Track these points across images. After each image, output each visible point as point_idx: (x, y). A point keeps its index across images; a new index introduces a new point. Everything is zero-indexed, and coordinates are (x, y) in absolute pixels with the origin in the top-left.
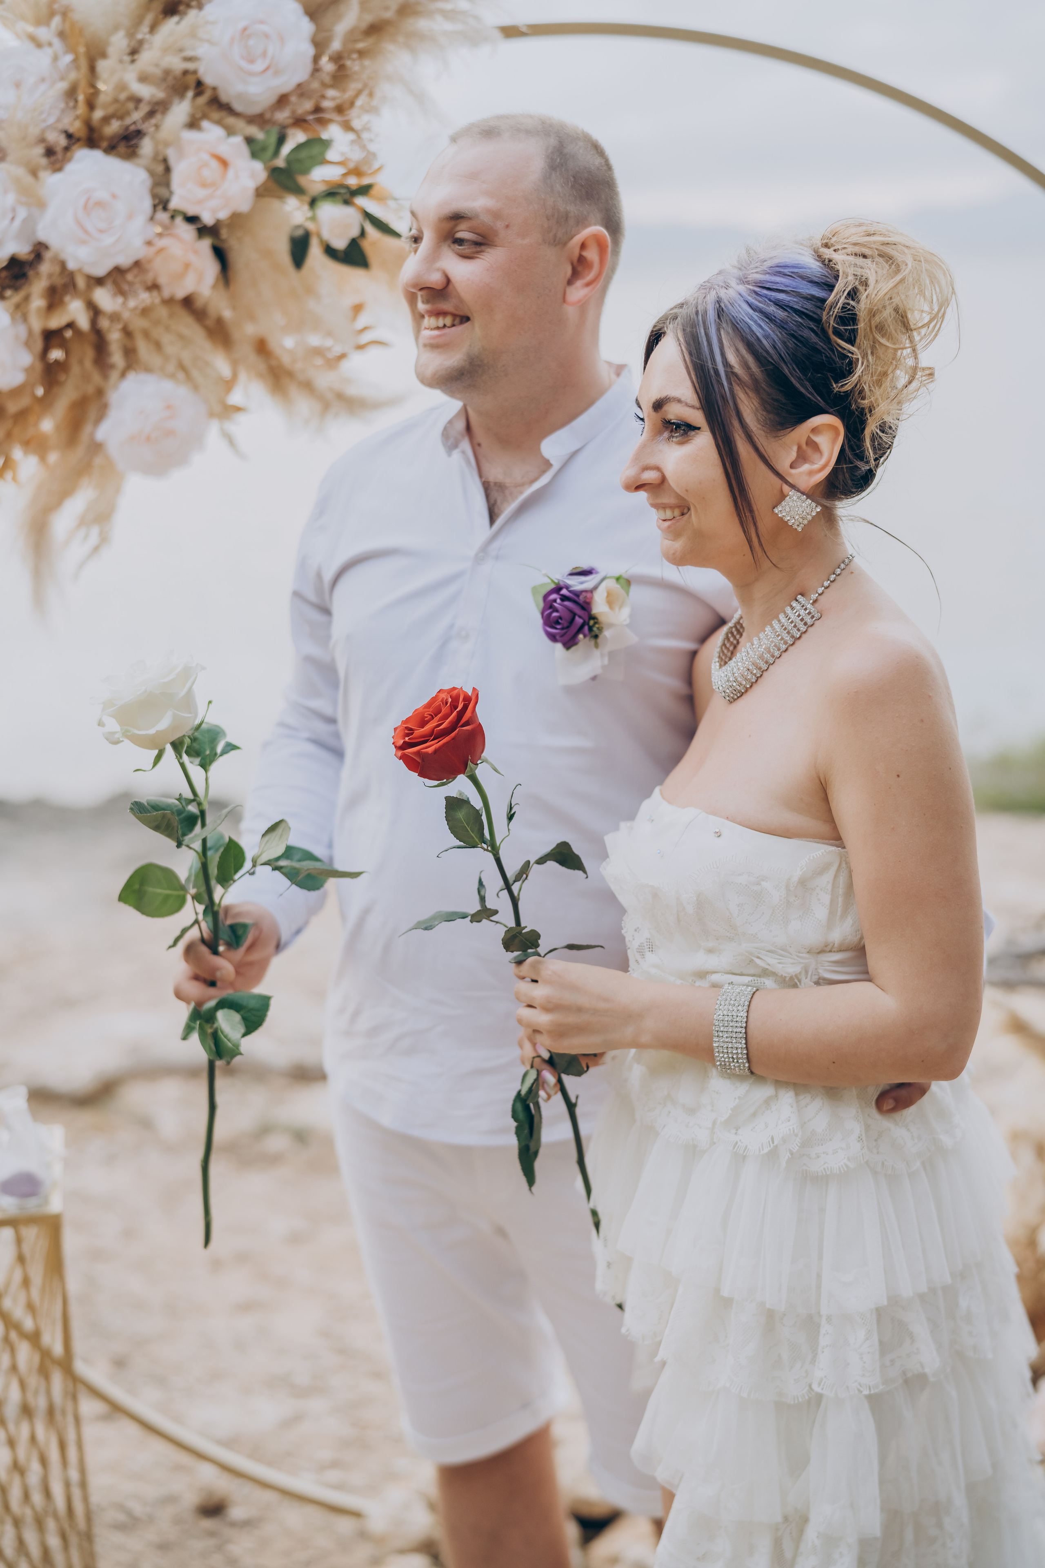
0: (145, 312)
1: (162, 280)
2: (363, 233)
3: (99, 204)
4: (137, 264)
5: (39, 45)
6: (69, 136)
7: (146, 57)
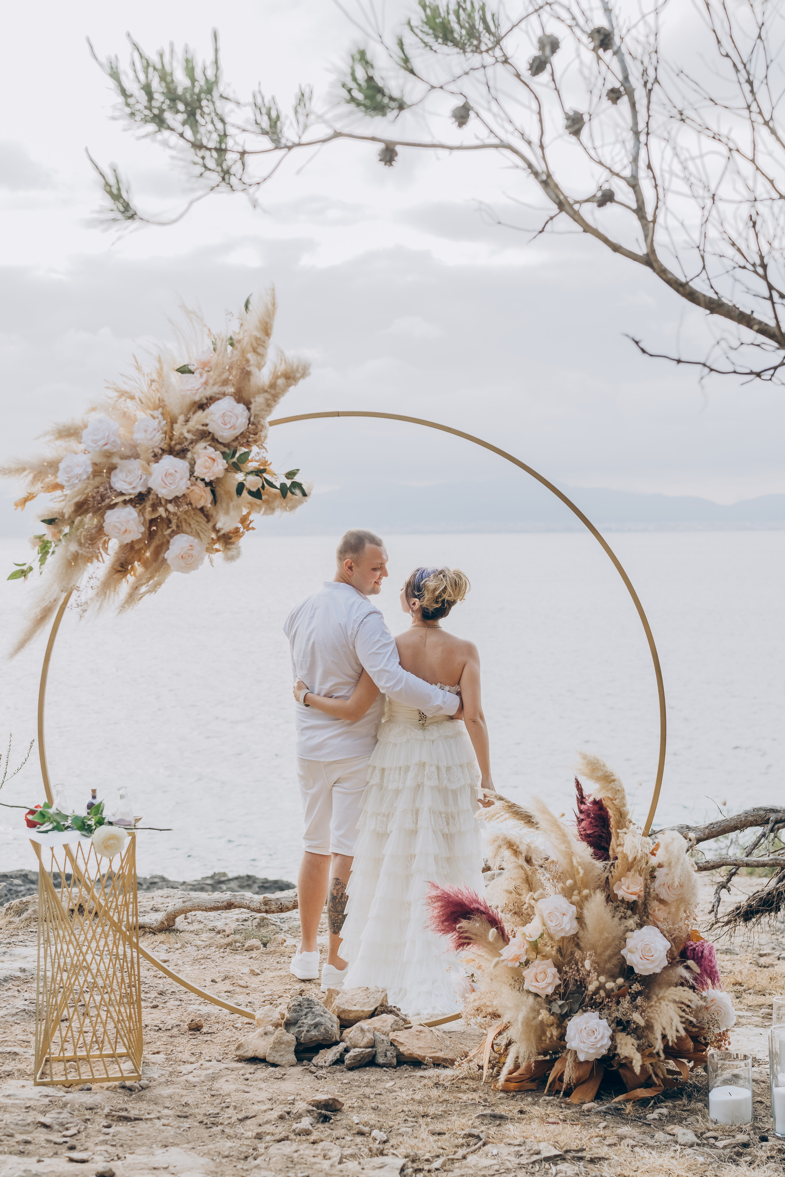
0: (186, 512)
1: (193, 502)
2: (263, 487)
3: (171, 474)
4: (184, 495)
5: (154, 418)
6: (163, 450)
7: (191, 424)
